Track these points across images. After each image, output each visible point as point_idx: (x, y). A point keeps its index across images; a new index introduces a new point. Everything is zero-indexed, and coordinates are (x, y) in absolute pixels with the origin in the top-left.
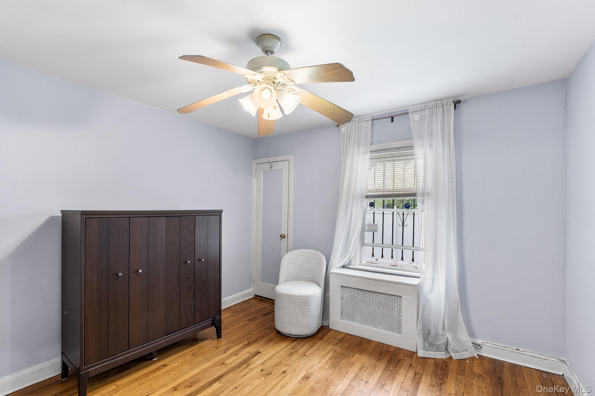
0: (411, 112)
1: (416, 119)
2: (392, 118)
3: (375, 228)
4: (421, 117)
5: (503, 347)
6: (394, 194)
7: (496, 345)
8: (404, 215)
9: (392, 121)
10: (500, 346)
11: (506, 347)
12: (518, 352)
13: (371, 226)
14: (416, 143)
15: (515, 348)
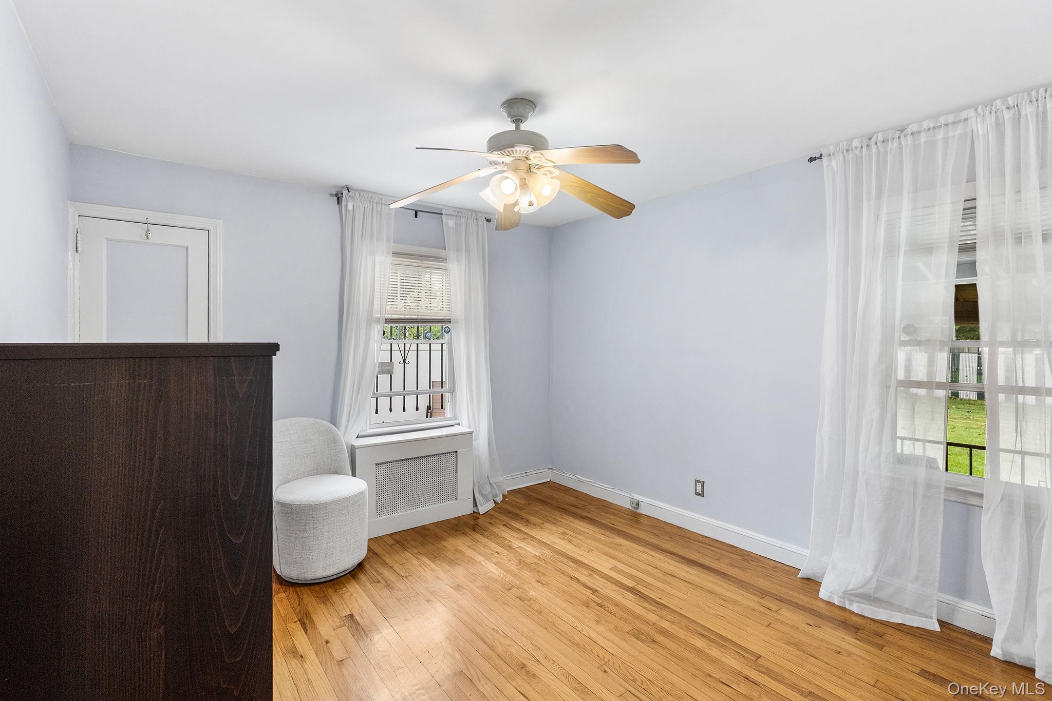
0: (446, 215)
1: (450, 226)
2: (416, 212)
3: (391, 368)
4: (456, 224)
5: (517, 475)
6: (421, 319)
7: (513, 476)
8: (431, 351)
9: (416, 216)
10: (515, 475)
11: (519, 474)
12: (528, 474)
13: (384, 367)
14: (451, 254)
15: (524, 472)
